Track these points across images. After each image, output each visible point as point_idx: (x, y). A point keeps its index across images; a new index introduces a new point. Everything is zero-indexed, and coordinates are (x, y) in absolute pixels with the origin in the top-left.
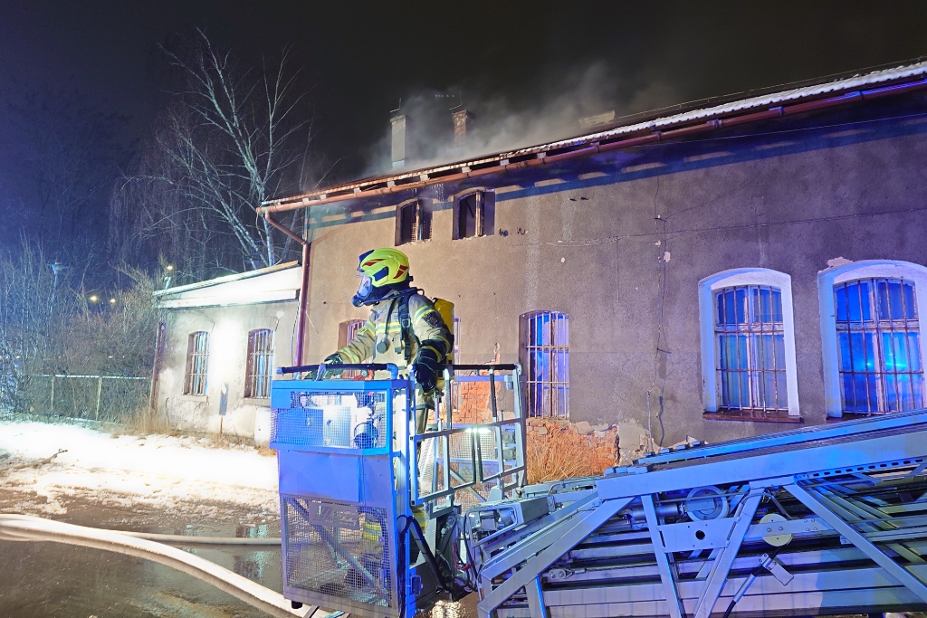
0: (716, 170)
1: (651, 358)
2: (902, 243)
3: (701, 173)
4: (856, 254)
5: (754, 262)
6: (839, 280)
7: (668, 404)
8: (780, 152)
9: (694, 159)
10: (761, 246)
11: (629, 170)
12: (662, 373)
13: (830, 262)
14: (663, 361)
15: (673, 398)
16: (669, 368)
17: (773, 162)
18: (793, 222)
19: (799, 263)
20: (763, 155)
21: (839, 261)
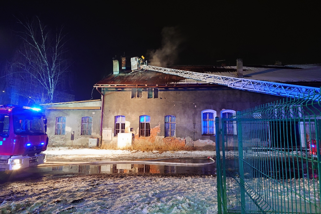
0: (204, 91)
1: (193, 125)
2: (232, 107)
3: (202, 91)
4: (226, 109)
5: (211, 109)
6: (223, 112)
7: (195, 133)
8: (215, 90)
9: (201, 89)
10: (212, 106)
11: (188, 89)
12: (194, 128)
13: (222, 109)
14: (194, 126)
15: (196, 132)
16: (196, 127)
17: (214, 91)
18: (217, 102)
20: (213, 90)
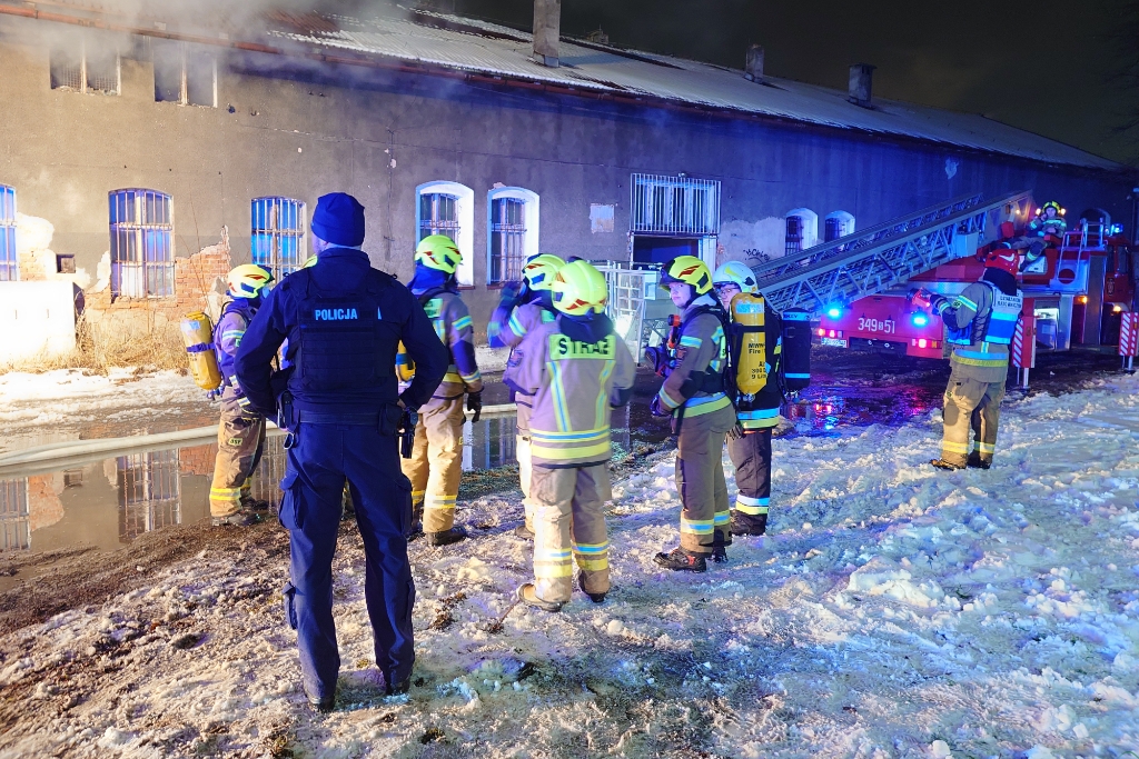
1: (380, 245)
2: (529, 179)
4: (509, 183)
5: (453, 179)
6: (496, 196)
10: (457, 167)
12: (387, 256)
13: (495, 185)
14: (388, 247)
16: (392, 252)
19: (479, 183)
21: (498, 185)
